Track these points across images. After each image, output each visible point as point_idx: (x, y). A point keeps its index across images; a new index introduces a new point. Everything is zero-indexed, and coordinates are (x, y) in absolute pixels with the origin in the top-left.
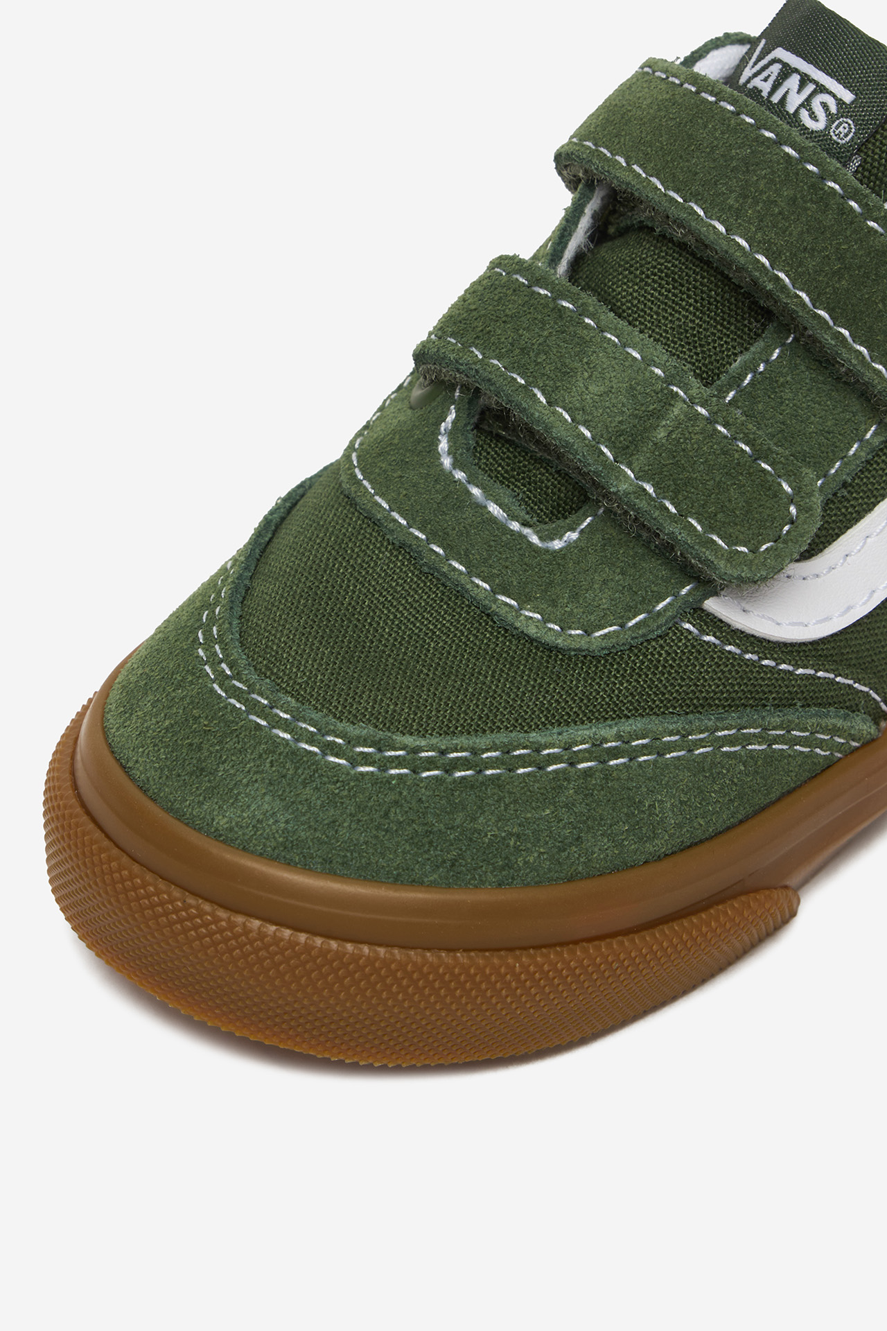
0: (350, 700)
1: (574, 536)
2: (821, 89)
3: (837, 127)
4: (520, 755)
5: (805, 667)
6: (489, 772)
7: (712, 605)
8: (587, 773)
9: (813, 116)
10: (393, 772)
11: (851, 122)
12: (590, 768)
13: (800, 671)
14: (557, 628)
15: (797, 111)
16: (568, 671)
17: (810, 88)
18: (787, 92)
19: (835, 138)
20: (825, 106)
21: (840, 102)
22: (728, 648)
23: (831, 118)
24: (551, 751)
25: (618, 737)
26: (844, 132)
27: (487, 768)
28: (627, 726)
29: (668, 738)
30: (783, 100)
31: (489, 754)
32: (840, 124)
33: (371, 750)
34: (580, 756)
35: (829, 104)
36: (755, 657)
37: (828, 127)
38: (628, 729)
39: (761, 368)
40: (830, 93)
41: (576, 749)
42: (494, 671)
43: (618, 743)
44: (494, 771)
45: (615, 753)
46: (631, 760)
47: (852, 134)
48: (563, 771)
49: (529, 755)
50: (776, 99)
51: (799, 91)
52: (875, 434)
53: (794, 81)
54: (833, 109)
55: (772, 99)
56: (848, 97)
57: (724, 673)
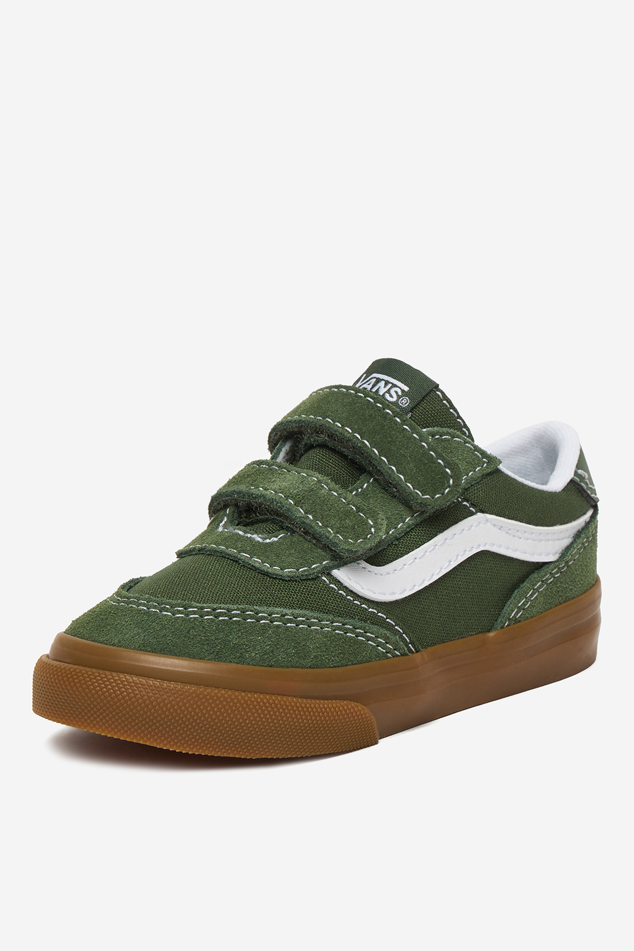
0: (172, 595)
1: (275, 539)
2: (394, 386)
3: (402, 400)
4: (249, 614)
5: (373, 608)
6: (234, 619)
7: (336, 573)
8: (278, 626)
9: (391, 396)
10: (192, 616)
11: (407, 398)
12: (279, 625)
13: (370, 610)
14: (268, 565)
15: (384, 394)
16: (271, 586)
17: (390, 385)
18: (379, 388)
19: (401, 405)
20: (396, 392)
21: (403, 391)
22: (340, 592)
23: (399, 397)
24: (263, 614)
25: (293, 615)
26: (405, 402)
27: (234, 617)
28: (297, 611)
29: (313, 620)
30: (377, 391)
31: (235, 612)
32: (403, 399)
33: (182, 609)
34: (276, 619)
35: (398, 391)
36: (352, 599)
37: (398, 400)
38: (297, 612)
39: (360, 490)
40: (399, 387)
41: (273, 616)
42: (238, 582)
43: (292, 617)
44: (237, 619)
45: (290, 621)
46: (297, 626)
47: (408, 403)
48: (268, 623)
49: (253, 614)
50: (374, 390)
51: (385, 387)
52: (410, 520)
53: (382, 384)
54: (400, 393)
55: (372, 390)
56: (406, 389)
57: (338, 601)
